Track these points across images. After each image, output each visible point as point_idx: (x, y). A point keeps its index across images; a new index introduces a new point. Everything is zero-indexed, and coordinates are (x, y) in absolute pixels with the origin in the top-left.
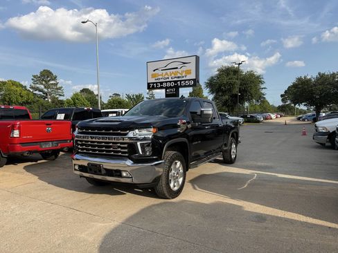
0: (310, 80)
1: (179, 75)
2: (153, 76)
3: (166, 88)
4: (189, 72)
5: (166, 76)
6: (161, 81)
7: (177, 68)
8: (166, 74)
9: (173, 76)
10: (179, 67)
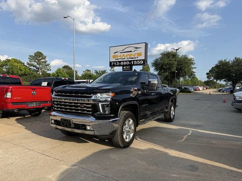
0: (229, 62)
1: (132, 56)
2: (114, 57)
3: (123, 66)
4: (140, 54)
5: (123, 57)
6: (119, 60)
7: (131, 51)
8: (124, 55)
9: (128, 57)
10: (133, 51)
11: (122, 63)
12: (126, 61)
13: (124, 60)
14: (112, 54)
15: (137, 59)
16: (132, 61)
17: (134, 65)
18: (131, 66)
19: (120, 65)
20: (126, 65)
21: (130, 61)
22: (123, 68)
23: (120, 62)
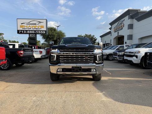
1: (37, 28)
2: (21, 27)
3: (29, 34)
4: (43, 27)
5: (29, 28)
6: (26, 29)
7: (36, 24)
8: (30, 26)
9: (33, 28)
10: (37, 24)
11: (28, 32)
12: (32, 31)
13: (30, 30)
14: (19, 24)
15: (40, 30)
16: (37, 31)
17: (38, 34)
18: (36, 34)
19: (26, 33)
20: (32, 34)
21: (35, 31)
22: (29, 36)
23: (27, 31)
